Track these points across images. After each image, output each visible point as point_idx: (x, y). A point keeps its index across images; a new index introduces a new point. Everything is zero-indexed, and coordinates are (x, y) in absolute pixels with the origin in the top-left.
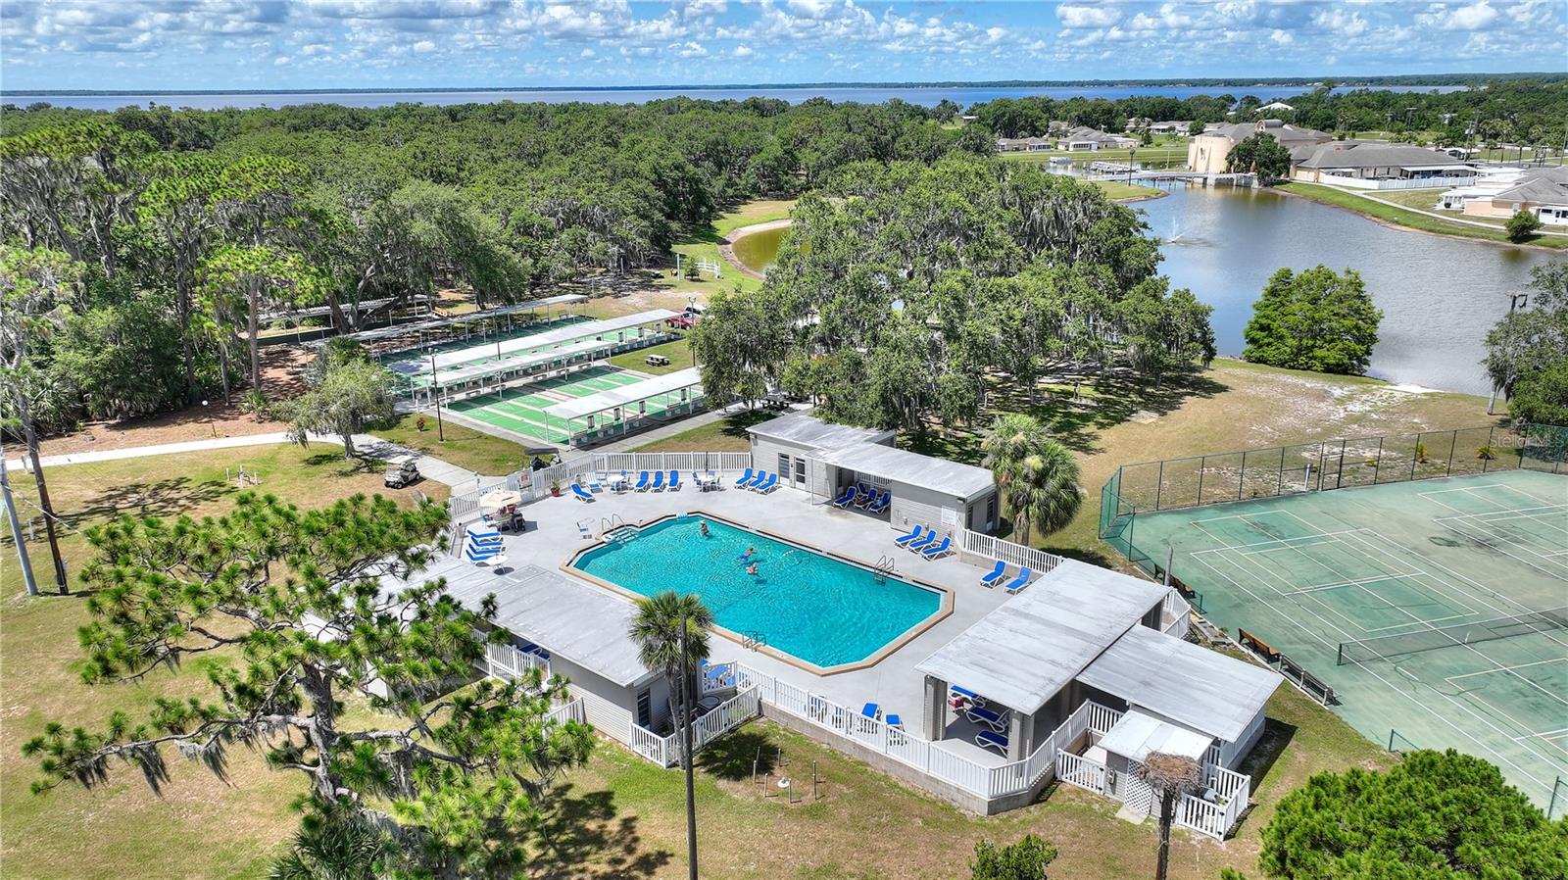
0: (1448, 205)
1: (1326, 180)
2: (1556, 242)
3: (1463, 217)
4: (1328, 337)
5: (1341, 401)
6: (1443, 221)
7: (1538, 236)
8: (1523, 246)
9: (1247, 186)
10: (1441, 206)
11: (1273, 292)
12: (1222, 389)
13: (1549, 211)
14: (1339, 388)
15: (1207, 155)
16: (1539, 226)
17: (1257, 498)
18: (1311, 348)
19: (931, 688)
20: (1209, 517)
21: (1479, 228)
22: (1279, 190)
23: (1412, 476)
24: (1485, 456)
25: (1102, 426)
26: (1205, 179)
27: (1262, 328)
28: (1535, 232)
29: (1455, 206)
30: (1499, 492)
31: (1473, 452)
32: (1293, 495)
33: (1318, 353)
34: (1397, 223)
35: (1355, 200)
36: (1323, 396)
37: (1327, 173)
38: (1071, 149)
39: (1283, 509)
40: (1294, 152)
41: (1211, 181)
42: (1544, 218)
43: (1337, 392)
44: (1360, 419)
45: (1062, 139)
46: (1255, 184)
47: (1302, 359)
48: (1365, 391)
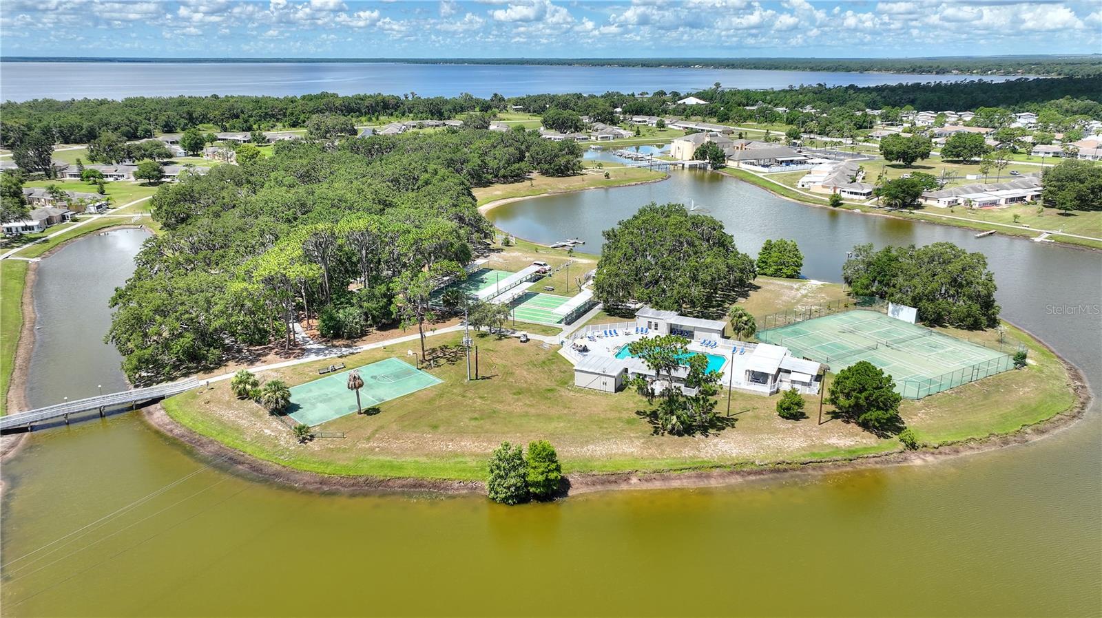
0: (803, 186)
1: (743, 166)
2: (849, 207)
3: (810, 193)
4: (787, 265)
5: (797, 290)
6: (803, 195)
7: (842, 204)
8: (837, 209)
9: (705, 169)
10: (799, 186)
11: (765, 249)
12: (759, 288)
13: (845, 191)
14: (795, 284)
15: (681, 150)
16: (841, 199)
17: (790, 324)
18: (781, 269)
19: (748, 373)
20: (780, 331)
21: (818, 199)
22: (720, 172)
23: (829, 314)
24: (846, 306)
25: (731, 304)
26: (683, 165)
27: (763, 262)
28: (841, 202)
29: (806, 186)
30: (851, 317)
31: (842, 305)
32: (799, 322)
33: (783, 271)
34: (783, 195)
35: (761, 180)
36: (792, 288)
37: (743, 163)
38: (599, 139)
39: (797, 327)
40: (726, 151)
41: (686, 166)
42: (844, 195)
43: (795, 286)
44: (805, 296)
45: (595, 133)
46: (709, 167)
47: (778, 273)
48: (804, 285)
